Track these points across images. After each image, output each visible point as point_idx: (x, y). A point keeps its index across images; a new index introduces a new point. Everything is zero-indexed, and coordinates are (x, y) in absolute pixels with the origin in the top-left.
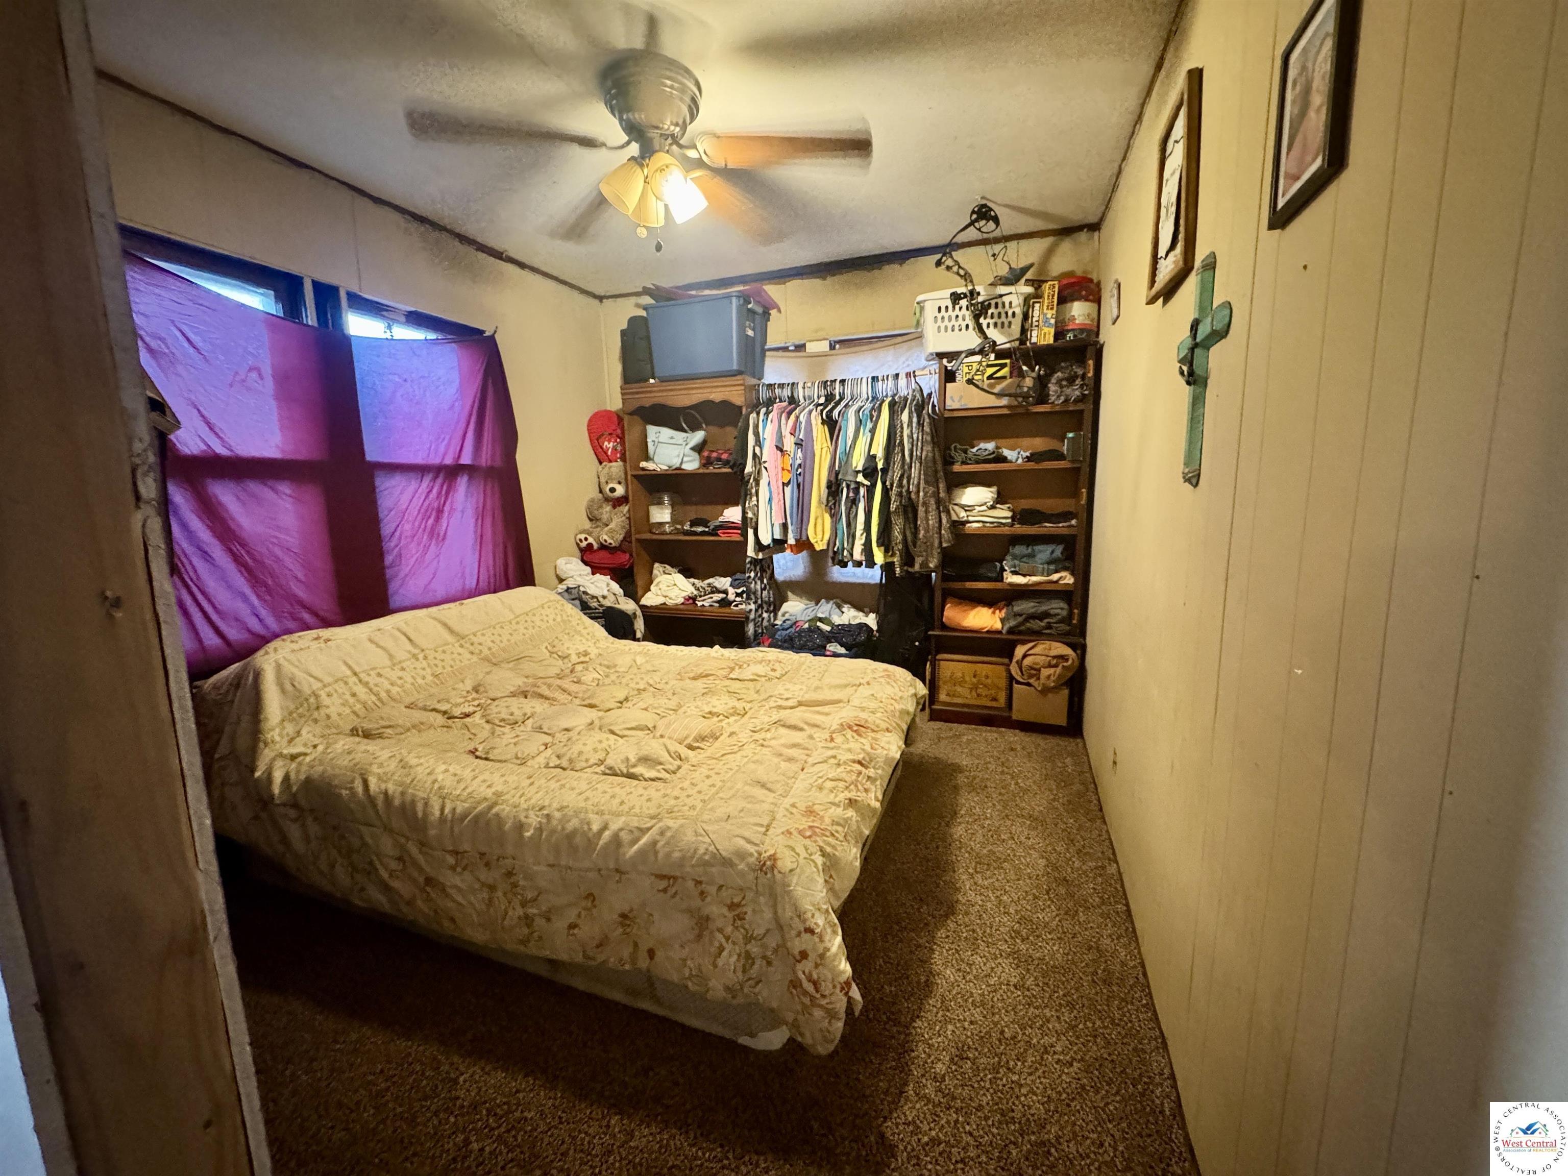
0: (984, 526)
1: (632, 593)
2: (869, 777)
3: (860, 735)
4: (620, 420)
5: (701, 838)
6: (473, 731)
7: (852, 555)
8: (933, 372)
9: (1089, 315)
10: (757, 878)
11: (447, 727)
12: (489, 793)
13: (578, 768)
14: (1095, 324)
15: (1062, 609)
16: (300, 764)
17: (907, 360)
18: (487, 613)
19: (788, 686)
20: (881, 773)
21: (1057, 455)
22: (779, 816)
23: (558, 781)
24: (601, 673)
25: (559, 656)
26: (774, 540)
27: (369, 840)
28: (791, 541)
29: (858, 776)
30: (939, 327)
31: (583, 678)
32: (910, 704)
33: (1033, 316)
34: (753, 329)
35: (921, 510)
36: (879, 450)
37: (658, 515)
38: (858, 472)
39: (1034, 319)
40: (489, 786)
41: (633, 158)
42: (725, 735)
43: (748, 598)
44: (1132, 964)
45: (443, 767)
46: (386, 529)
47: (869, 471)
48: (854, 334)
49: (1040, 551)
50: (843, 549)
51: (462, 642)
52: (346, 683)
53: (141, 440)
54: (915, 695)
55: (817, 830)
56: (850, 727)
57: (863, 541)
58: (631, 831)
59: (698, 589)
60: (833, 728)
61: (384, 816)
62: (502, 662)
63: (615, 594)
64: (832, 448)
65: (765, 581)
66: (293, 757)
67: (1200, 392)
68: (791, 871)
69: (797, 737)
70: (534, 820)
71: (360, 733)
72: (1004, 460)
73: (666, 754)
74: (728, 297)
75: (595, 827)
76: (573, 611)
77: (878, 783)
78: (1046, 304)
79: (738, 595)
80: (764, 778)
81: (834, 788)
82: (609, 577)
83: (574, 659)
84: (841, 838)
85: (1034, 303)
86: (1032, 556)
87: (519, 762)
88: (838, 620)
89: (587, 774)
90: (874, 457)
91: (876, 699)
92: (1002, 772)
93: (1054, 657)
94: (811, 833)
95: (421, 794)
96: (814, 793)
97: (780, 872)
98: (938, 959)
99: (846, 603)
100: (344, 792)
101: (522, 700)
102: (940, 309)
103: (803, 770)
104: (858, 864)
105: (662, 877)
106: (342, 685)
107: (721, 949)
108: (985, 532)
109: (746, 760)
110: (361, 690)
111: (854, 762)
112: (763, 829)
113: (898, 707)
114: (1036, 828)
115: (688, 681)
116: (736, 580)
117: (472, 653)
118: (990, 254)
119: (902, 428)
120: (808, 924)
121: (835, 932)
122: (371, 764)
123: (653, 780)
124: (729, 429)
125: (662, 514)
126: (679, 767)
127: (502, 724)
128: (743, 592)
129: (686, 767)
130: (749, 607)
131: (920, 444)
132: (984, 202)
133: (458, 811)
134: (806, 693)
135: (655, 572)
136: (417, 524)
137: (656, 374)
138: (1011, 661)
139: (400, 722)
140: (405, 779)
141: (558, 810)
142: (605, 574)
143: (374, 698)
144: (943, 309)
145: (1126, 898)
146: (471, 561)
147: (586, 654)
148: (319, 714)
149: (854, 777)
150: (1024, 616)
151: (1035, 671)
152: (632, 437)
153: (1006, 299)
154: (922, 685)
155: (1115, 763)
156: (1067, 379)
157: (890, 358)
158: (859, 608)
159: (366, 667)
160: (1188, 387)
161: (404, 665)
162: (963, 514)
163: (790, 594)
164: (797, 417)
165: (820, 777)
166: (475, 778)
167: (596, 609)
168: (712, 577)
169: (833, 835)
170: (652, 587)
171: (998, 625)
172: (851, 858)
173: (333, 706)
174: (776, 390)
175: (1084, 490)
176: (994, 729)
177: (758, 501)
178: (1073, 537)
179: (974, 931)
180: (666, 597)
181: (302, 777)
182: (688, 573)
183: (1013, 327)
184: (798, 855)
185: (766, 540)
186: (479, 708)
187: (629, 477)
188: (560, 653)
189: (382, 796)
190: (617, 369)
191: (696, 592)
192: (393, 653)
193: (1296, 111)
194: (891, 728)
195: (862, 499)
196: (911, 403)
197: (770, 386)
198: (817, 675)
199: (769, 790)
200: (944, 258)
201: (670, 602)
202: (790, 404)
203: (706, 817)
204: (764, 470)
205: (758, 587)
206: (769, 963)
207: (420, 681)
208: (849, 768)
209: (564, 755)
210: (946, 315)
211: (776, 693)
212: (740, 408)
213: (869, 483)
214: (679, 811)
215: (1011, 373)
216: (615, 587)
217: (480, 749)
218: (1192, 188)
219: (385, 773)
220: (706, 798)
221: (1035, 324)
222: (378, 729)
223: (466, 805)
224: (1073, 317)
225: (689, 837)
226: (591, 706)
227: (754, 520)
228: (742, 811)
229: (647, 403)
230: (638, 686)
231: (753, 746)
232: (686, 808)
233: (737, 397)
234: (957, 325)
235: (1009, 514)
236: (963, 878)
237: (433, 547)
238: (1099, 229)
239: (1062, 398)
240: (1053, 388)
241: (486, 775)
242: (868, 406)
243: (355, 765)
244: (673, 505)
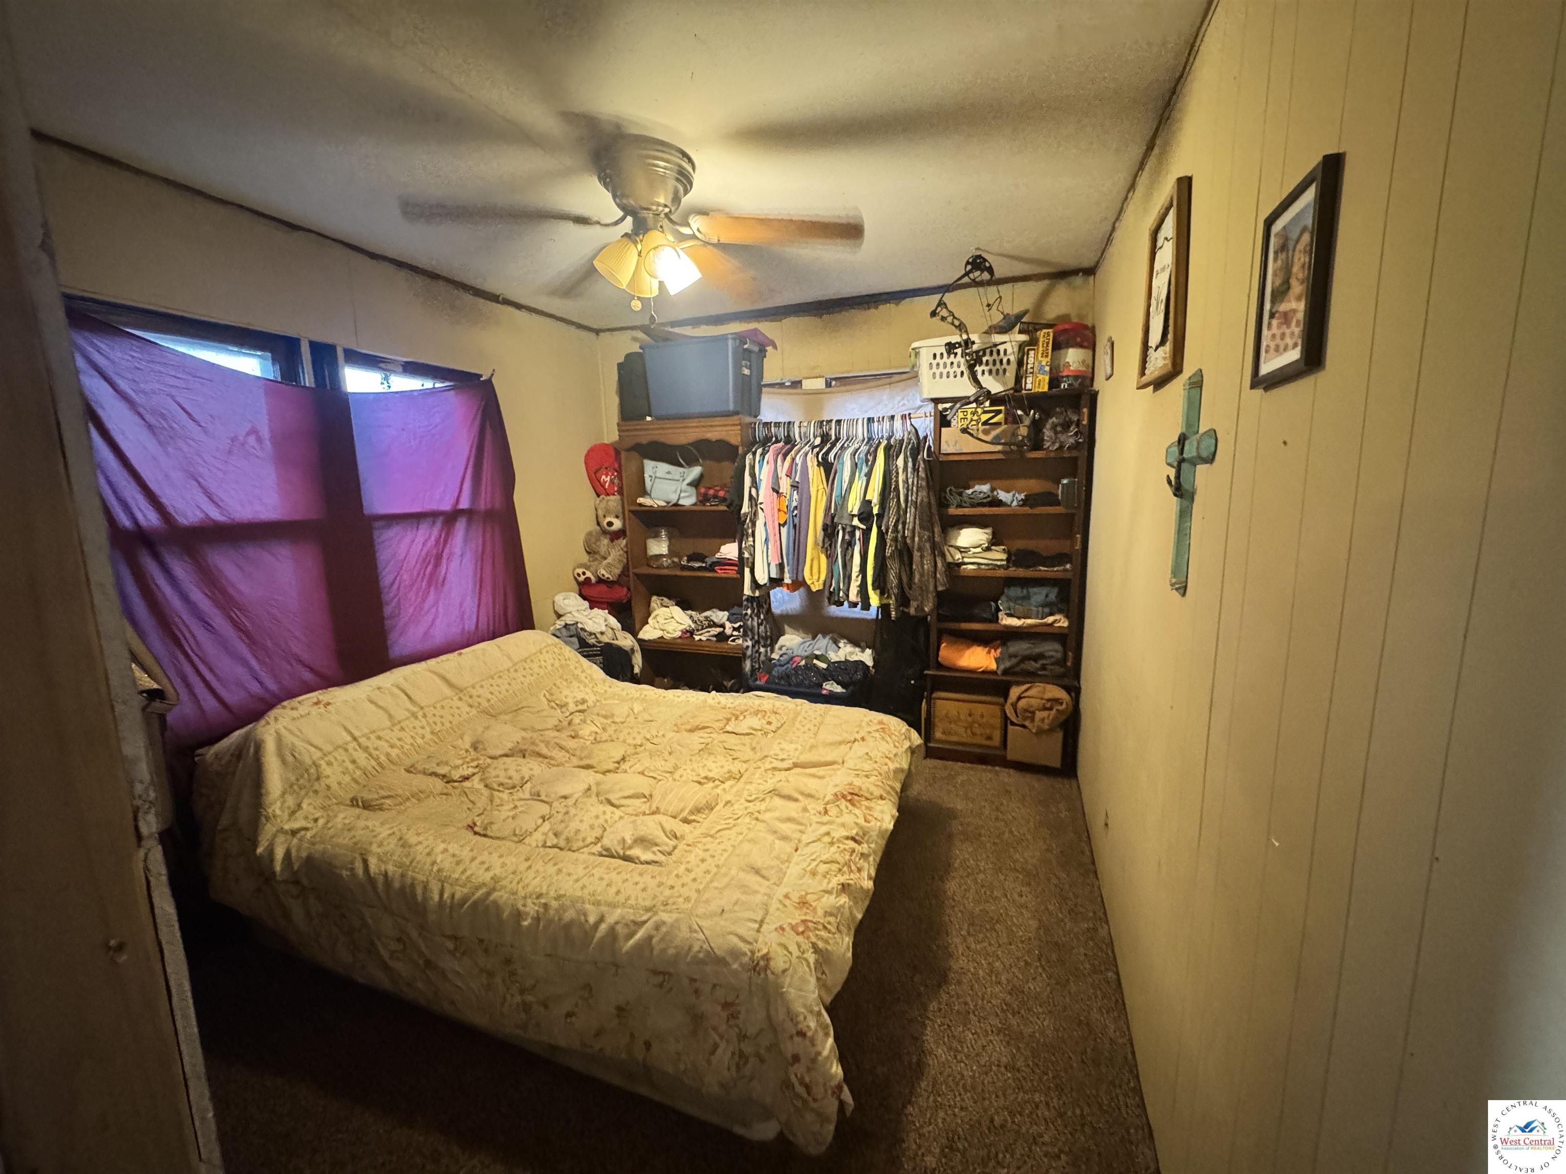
0: (979, 568)
1: (630, 627)
2: (862, 854)
3: (853, 805)
4: (617, 453)
5: (695, 935)
6: (472, 799)
7: (848, 596)
8: (928, 414)
9: (1084, 362)
10: (750, 978)
11: (446, 794)
12: (488, 876)
13: (575, 848)
14: (1090, 370)
15: (1057, 651)
16: (301, 840)
17: (903, 399)
18: (485, 663)
19: (785, 745)
20: (873, 847)
21: (1049, 499)
22: (772, 909)
23: (555, 864)
24: (598, 725)
25: (557, 705)
26: (771, 579)
27: (370, 921)
28: (787, 580)
29: (851, 855)
30: (934, 373)
31: (580, 733)
32: (904, 760)
33: (1027, 363)
34: (750, 368)
35: (916, 555)
36: (874, 495)
37: (655, 547)
38: (854, 516)
39: (1029, 366)
40: (487, 869)
41: (626, 235)
42: (721, 805)
43: (745, 635)
44: (1120, 1041)
45: (442, 846)
46: (386, 578)
47: (865, 515)
48: (848, 373)
49: (1035, 594)
50: (839, 590)
51: (461, 695)
52: (346, 750)
53: (141, 782)
54: (910, 747)
55: (810, 924)
56: (844, 797)
57: (859, 583)
58: (627, 925)
59: (696, 622)
60: (827, 799)
61: (382, 895)
62: (500, 714)
63: (613, 629)
64: (828, 491)
65: (762, 617)
66: (294, 833)
67: (1188, 507)
68: (784, 971)
69: (792, 809)
70: (531, 909)
71: (360, 804)
72: (999, 503)
73: (662, 834)
74: (724, 338)
75: (592, 919)
76: (571, 654)
77: (871, 859)
78: (1040, 352)
79: (734, 629)
80: (759, 864)
81: (827, 873)
82: (607, 611)
83: (572, 707)
84: (834, 930)
85: (1029, 350)
86: (1027, 598)
87: (516, 839)
88: (834, 657)
89: (583, 856)
90: (870, 502)
91: (871, 759)
92: (997, 819)
93: (1048, 700)
94: (804, 929)
95: (421, 877)
96: (808, 880)
97: (773, 973)
98: (929, 1037)
99: (843, 637)
100: (345, 873)
101: (520, 760)
102: (935, 356)
103: (796, 850)
104: (850, 954)
105: (655, 972)
106: (343, 753)
107: (716, 1046)
108: (982, 574)
109: (741, 837)
110: (361, 757)
111: (847, 838)
112: (756, 926)
113: (892, 766)
114: (1029, 884)
115: (685, 734)
116: (734, 614)
117: (471, 706)
118: (985, 304)
119: (897, 473)
120: (800, 1026)
121: (827, 1035)
122: (371, 844)
123: (648, 863)
124: (726, 464)
125: (659, 547)
126: (675, 848)
127: (501, 789)
128: (740, 626)
129: (682, 846)
130: (746, 644)
131: (915, 488)
132: (978, 253)
133: (458, 896)
134: (801, 753)
135: (653, 605)
136: (415, 573)
137: (653, 413)
138: (1006, 701)
139: (400, 792)
140: (405, 859)
141: (555, 899)
142: (603, 609)
143: (373, 763)
144: (938, 356)
145: (1116, 966)
146: (470, 604)
147: (584, 701)
148: (319, 784)
149: (847, 857)
150: (1019, 658)
151: (1030, 713)
152: (629, 469)
153: (1001, 348)
154: (916, 734)
155: (1106, 825)
156: (1062, 425)
157: (885, 397)
158: (855, 643)
159: (367, 731)
160: (1175, 498)
161: (403, 724)
162: (958, 556)
163: (786, 627)
164: (793, 459)
165: (814, 860)
166: (473, 859)
167: (594, 646)
168: (708, 610)
169: (825, 928)
170: (650, 620)
171: (993, 666)
172: (843, 950)
173: (333, 775)
174: (773, 429)
175: (1078, 536)
176: (989, 767)
177: (754, 541)
178: (1068, 582)
179: (966, 1003)
180: (663, 630)
181: (304, 854)
182: (685, 605)
183: (1007, 374)
184: (791, 953)
185: (762, 579)
186: (477, 770)
187: (626, 512)
188: (558, 702)
189: (382, 877)
190: (614, 402)
191: (693, 626)
192: (392, 713)
193: (1278, 282)
194: (884, 795)
195: (857, 542)
196: (906, 447)
197: (767, 425)
198: (812, 728)
199: (764, 877)
200: (939, 309)
201: (667, 636)
202: (786, 443)
203: (701, 910)
204: (760, 510)
205: (755, 624)
206: (762, 1061)
207: (420, 741)
208: (842, 846)
209: (561, 834)
210: (941, 362)
211: (772, 753)
212: (737, 447)
213: (864, 527)
214: (674, 903)
215: (1006, 419)
216: (613, 621)
217: (478, 824)
218: (1181, 292)
219: (386, 854)
220: (701, 887)
221: (1030, 370)
222: (377, 800)
223: (465, 890)
224: (1068, 365)
225: (684, 933)
226: (588, 767)
227: (751, 560)
228: (736, 904)
229: (644, 441)
230: (634, 742)
231: (747, 820)
232: (681, 900)
233: (732, 434)
234: (952, 371)
235: (1004, 556)
236: (955, 941)
237: (432, 593)
238: (1094, 273)
239: (1057, 445)
240: (1047, 433)
241: (485, 857)
242: (864, 448)
243: (356, 844)
244: (670, 537)
